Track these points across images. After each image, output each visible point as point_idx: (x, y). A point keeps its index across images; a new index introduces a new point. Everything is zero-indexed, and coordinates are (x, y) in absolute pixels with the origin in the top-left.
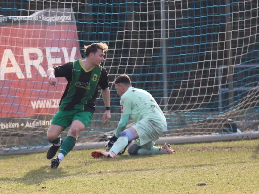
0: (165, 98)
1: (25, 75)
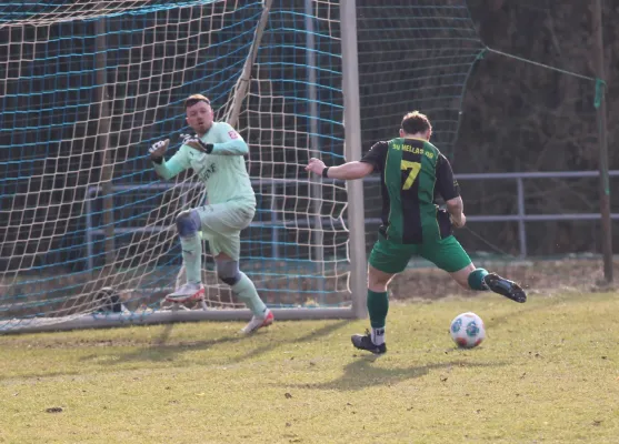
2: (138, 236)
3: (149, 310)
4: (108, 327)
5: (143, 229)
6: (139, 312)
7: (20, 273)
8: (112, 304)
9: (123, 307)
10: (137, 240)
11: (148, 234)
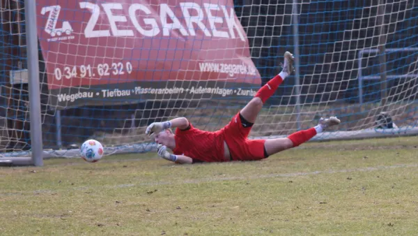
0: (298, 85)
1: (188, 32)
2: (403, 79)
3: (410, 127)
4: (385, 137)
5: (406, 76)
6: (404, 128)
7: (329, 103)
8: (387, 123)
9: (394, 125)
10: (402, 82)
11: (409, 79)
